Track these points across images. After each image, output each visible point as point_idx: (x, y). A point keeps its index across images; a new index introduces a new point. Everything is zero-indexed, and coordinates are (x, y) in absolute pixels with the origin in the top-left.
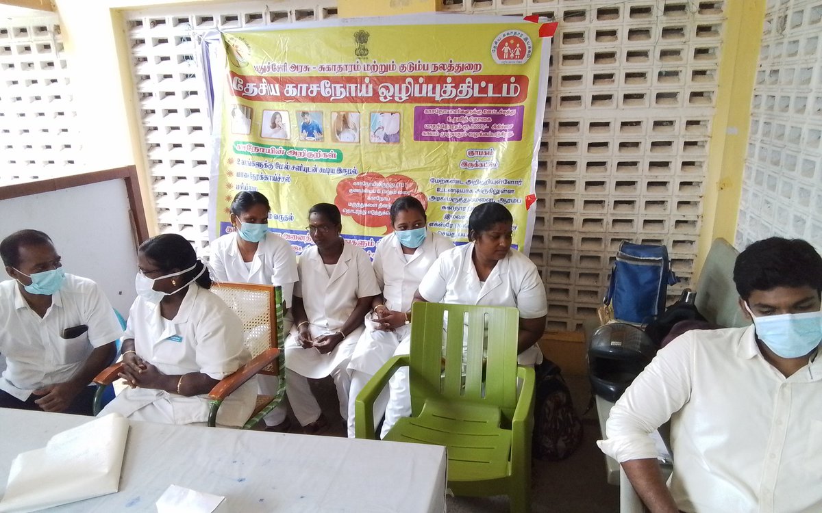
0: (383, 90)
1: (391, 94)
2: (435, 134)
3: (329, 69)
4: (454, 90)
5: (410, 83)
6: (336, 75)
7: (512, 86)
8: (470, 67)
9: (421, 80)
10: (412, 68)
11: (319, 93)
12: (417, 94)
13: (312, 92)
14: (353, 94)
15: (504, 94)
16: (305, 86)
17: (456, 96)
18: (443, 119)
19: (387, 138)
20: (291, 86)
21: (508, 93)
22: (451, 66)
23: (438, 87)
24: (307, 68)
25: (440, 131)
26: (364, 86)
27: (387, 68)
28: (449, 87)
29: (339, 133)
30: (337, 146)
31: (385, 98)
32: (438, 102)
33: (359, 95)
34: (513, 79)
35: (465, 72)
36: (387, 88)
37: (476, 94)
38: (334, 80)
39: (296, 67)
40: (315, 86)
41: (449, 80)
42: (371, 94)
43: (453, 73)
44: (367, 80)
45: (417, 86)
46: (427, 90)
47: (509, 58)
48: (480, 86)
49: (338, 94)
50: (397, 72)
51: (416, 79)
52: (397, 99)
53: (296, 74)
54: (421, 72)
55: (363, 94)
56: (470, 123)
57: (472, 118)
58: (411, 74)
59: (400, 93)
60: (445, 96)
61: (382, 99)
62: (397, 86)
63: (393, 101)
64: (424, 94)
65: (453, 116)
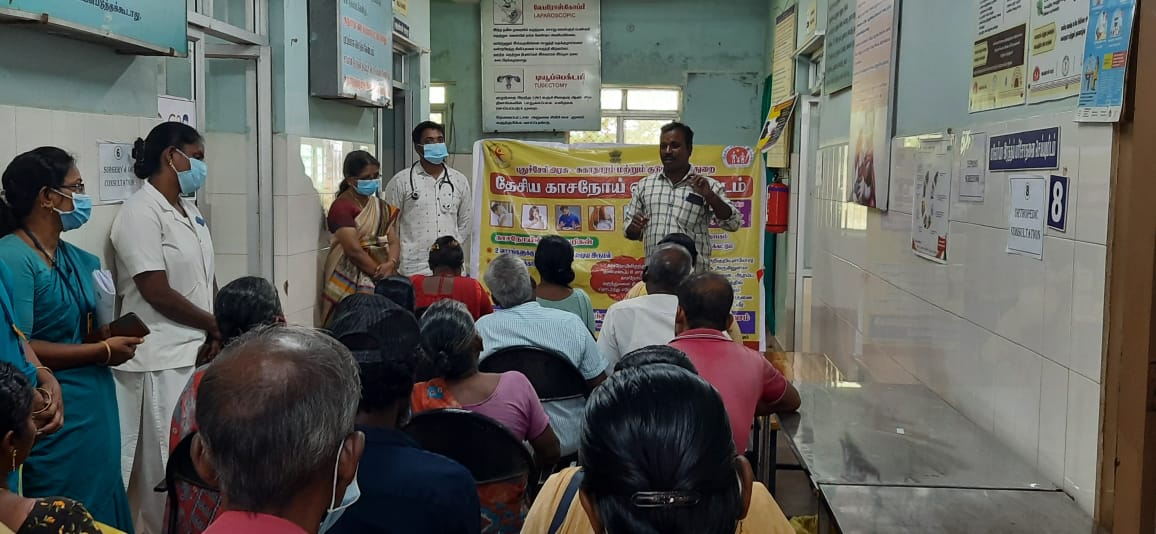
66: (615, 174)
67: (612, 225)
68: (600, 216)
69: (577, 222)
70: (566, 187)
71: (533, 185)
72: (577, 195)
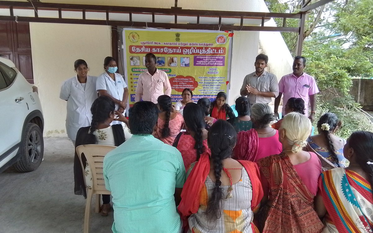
0: (184, 51)
1: (187, 52)
3: (167, 44)
5: (192, 49)
6: (169, 46)
7: (222, 50)
8: (210, 45)
9: (196, 48)
10: (193, 44)
11: (164, 51)
12: (194, 52)
13: (161, 51)
14: (175, 52)
15: (219, 52)
16: (159, 49)
17: (206, 53)
18: (202, 59)
19: (185, 65)
20: (154, 49)
21: (220, 52)
23: (201, 50)
24: (160, 43)
25: (201, 63)
26: (178, 49)
27: (185, 44)
28: (204, 50)
29: (170, 63)
30: (169, 67)
31: (185, 53)
32: (200, 55)
33: (177, 52)
34: (222, 48)
35: (208, 46)
36: (185, 50)
37: (212, 52)
38: (169, 47)
39: (156, 43)
40: (162, 49)
41: (204, 48)
44: (179, 48)
45: (194, 50)
46: (198, 51)
47: (221, 43)
48: (213, 50)
49: (170, 52)
50: (189, 46)
51: (194, 48)
52: (189, 54)
53: (156, 45)
54: (196, 46)
55: (178, 52)
56: (210, 61)
58: (193, 46)
59: (189, 52)
60: (203, 53)
61: (184, 53)
62: (188, 50)
63: (187, 54)
64: (197, 52)
65: (205, 59)
66: (178, 45)
67: (176, 64)
68: (172, 61)
69: (164, 63)
70: (160, 50)
71: (147, 49)
72: (164, 53)
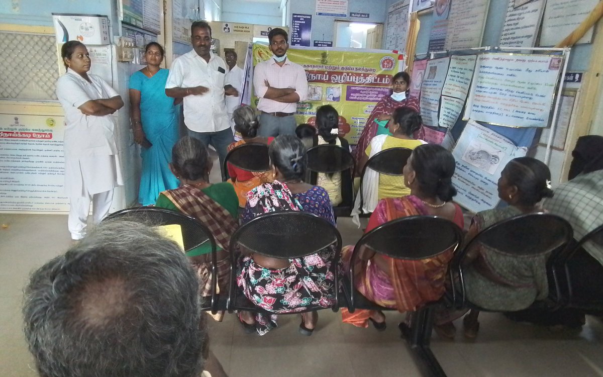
2: (355, 98)
4: (364, 80)
22: (363, 69)
42: (327, 79)
43: (363, 72)
57: (370, 92)
